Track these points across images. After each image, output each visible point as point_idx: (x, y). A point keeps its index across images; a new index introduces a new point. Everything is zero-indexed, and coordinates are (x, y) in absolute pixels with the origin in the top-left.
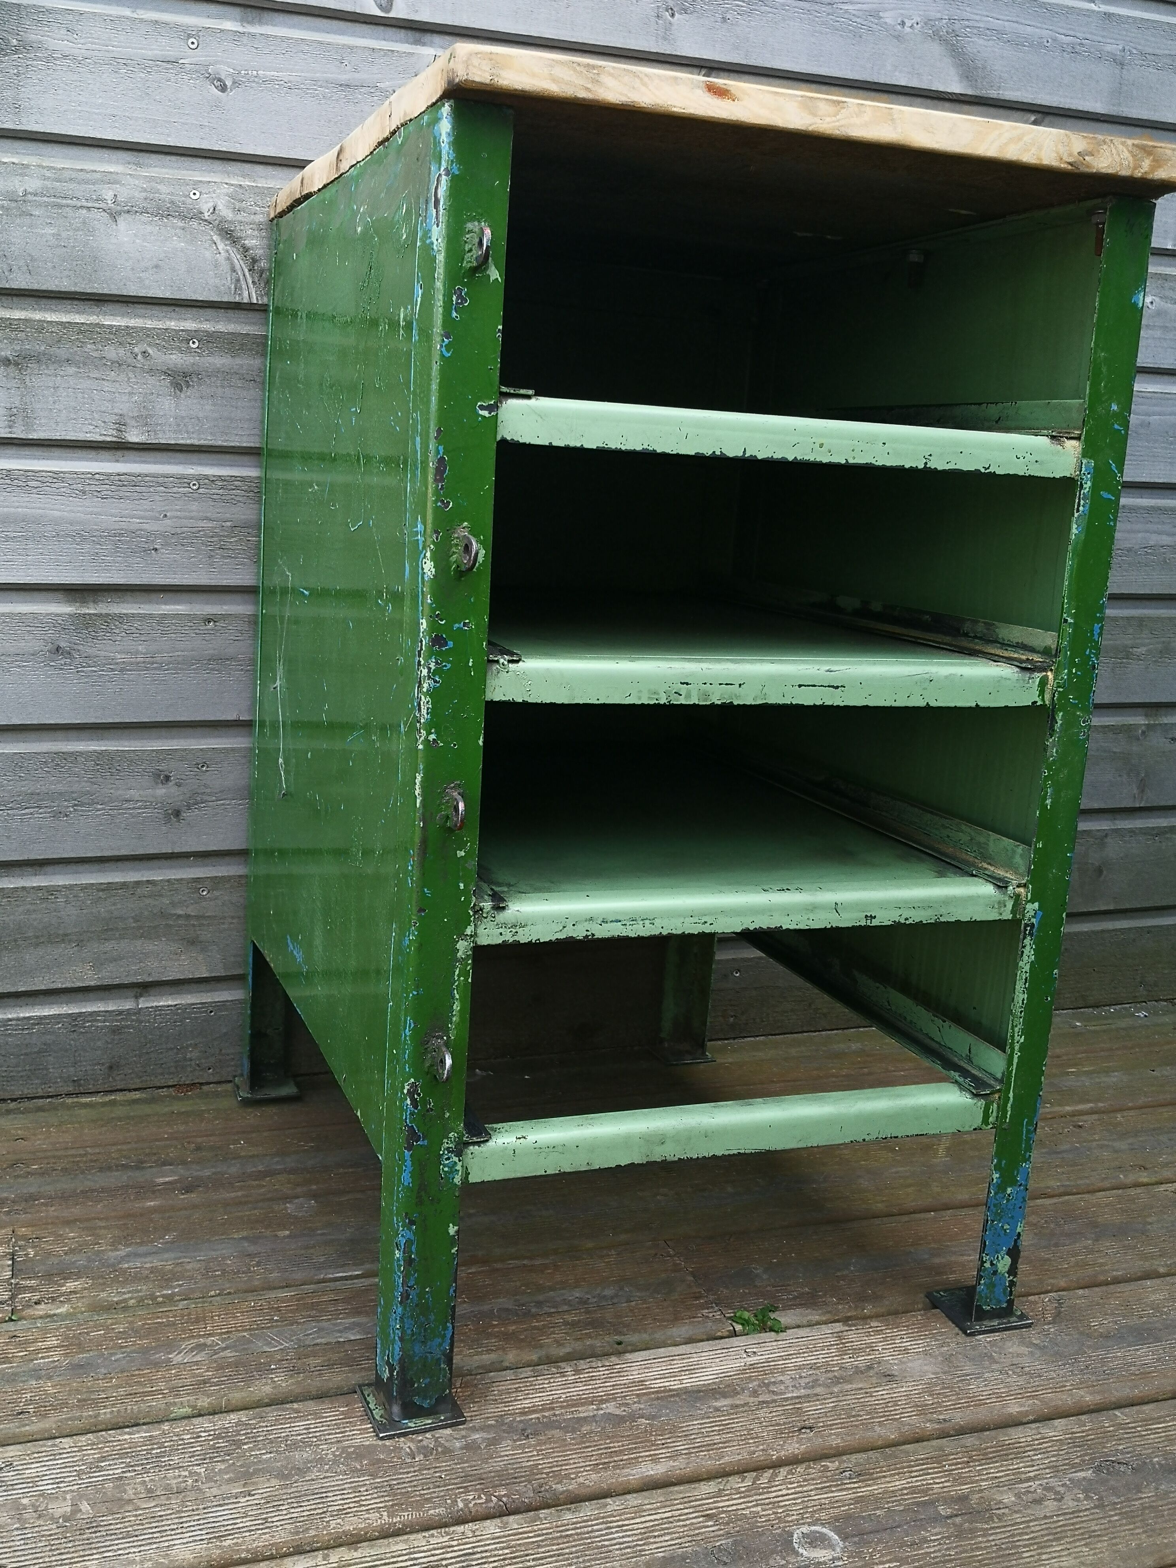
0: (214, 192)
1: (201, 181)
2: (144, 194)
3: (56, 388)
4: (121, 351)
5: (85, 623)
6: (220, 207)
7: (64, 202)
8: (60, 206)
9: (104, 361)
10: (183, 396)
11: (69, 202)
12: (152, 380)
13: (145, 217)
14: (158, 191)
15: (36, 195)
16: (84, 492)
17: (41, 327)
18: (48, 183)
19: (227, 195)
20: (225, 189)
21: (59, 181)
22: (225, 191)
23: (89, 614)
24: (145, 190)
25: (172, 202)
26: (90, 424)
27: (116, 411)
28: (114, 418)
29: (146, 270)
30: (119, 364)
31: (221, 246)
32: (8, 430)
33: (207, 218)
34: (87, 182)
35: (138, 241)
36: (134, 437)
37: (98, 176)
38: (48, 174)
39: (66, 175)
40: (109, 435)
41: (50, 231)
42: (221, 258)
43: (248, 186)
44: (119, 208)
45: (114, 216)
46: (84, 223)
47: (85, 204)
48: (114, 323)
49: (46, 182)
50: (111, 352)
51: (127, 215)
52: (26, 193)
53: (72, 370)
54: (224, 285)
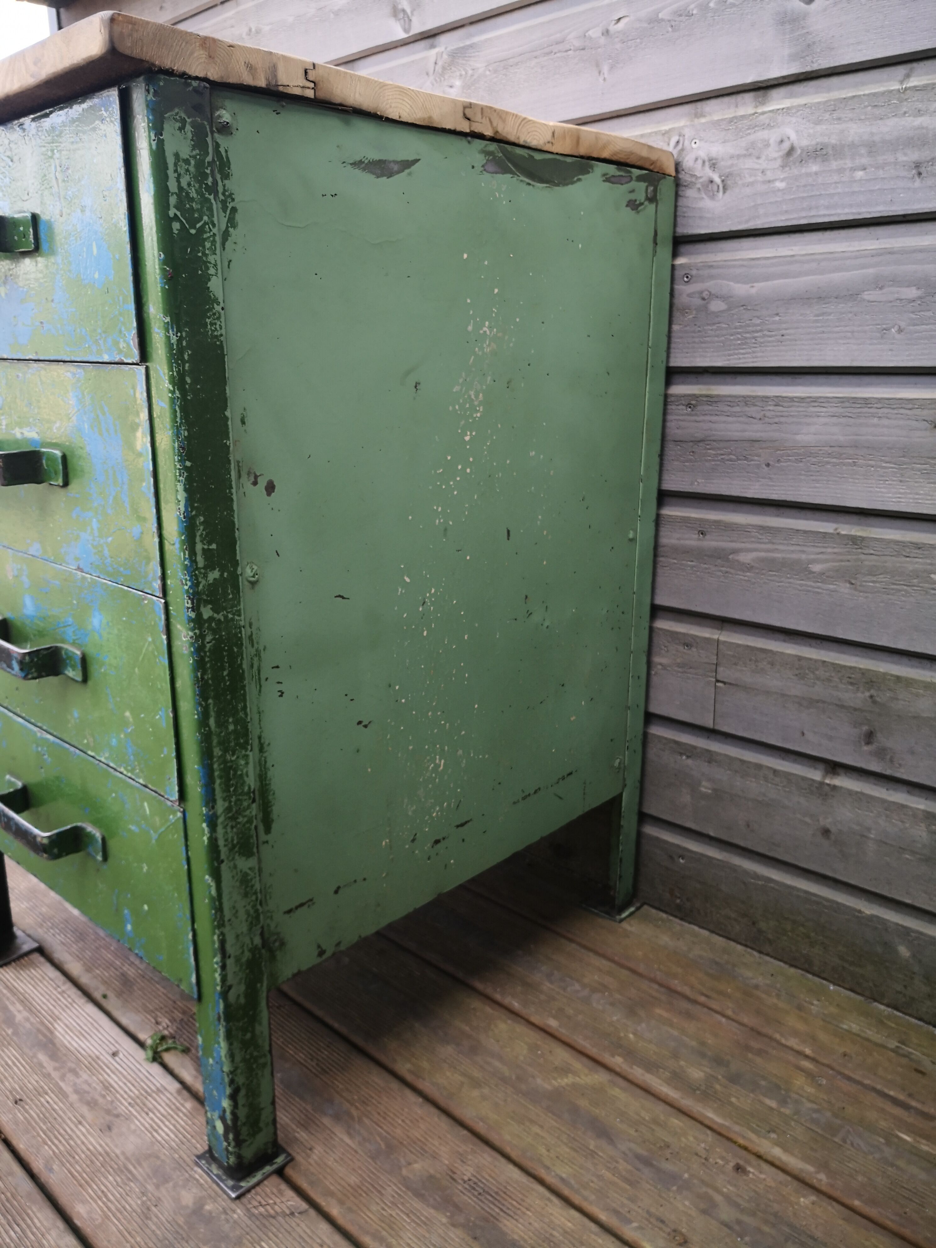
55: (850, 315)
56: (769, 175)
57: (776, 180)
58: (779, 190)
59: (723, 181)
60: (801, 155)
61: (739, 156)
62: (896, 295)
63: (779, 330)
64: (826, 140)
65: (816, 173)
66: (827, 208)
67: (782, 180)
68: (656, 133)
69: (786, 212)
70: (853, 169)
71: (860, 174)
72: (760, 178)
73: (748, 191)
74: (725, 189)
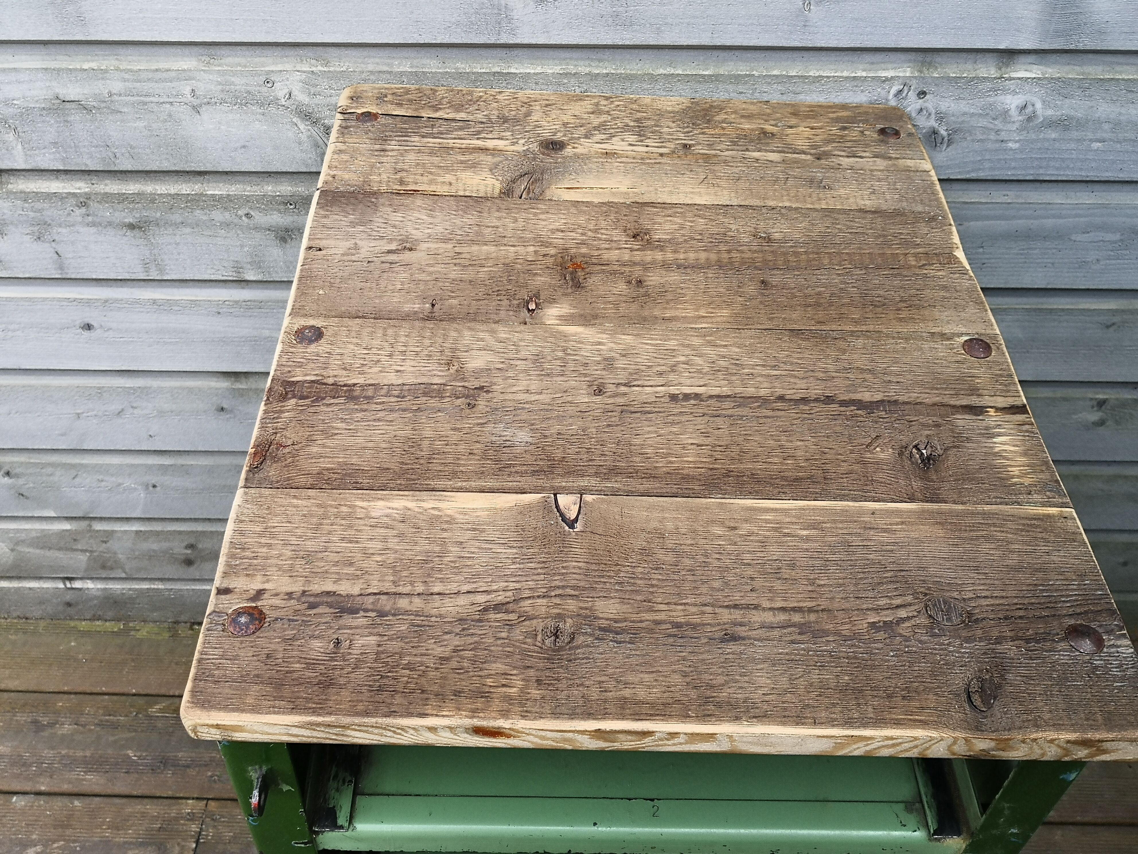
0: (287, 79)
1: (273, 71)
2: (220, 87)
3: (177, 244)
4: (227, 214)
5: (241, 393)
6: (295, 93)
7: (148, 99)
8: (145, 103)
9: (214, 222)
10: (288, 246)
11: (152, 99)
12: (258, 235)
13: (224, 107)
14: (233, 83)
15: (120, 95)
16: (219, 313)
17: (152, 199)
18: (129, 85)
19: (301, 81)
20: (298, 76)
21: (139, 81)
22: (298, 78)
23: (243, 389)
24: (220, 84)
25: (249, 92)
26: (212, 268)
27: (232, 258)
28: (232, 264)
29: (236, 149)
30: (226, 225)
31: (302, 126)
32: (145, 274)
33: (284, 103)
34: (165, 80)
35: (222, 127)
36: (250, 276)
37: (173, 74)
38: (127, 76)
39: (143, 76)
40: (230, 275)
41: (140, 124)
42: (304, 137)
43: (320, 71)
44: (198, 102)
45: (196, 109)
46: (170, 115)
47: (167, 100)
48: (216, 192)
49: (127, 83)
50: (218, 216)
51: (207, 107)
52: (111, 95)
53: (188, 230)
54: (310, 158)
55: (1054, 251)
56: (1003, 135)
57: (1010, 140)
58: (1011, 149)
59: (949, 135)
60: (1042, 122)
61: (973, 115)
62: (1101, 238)
63: (981, 259)
64: (1072, 113)
65: (1054, 140)
66: (1057, 169)
67: (1016, 142)
68: (873, 78)
69: (1014, 168)
70: (1091, 141)
71: (1096, 145)
72: (993, 136)
73: (977, 146)
74: (950, 142)
